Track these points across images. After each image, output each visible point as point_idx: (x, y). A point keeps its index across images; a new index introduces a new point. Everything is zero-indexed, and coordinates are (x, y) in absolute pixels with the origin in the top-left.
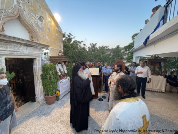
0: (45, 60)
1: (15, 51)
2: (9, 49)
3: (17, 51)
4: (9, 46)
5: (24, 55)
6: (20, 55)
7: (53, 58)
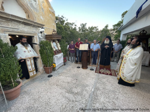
0: (42, 38)
1: (15, 29)
2: (10, 26)
3: (17, 29)
4: (10, 24)
5: (23, 32)
6: (21, 33)
7: (48, 36)
